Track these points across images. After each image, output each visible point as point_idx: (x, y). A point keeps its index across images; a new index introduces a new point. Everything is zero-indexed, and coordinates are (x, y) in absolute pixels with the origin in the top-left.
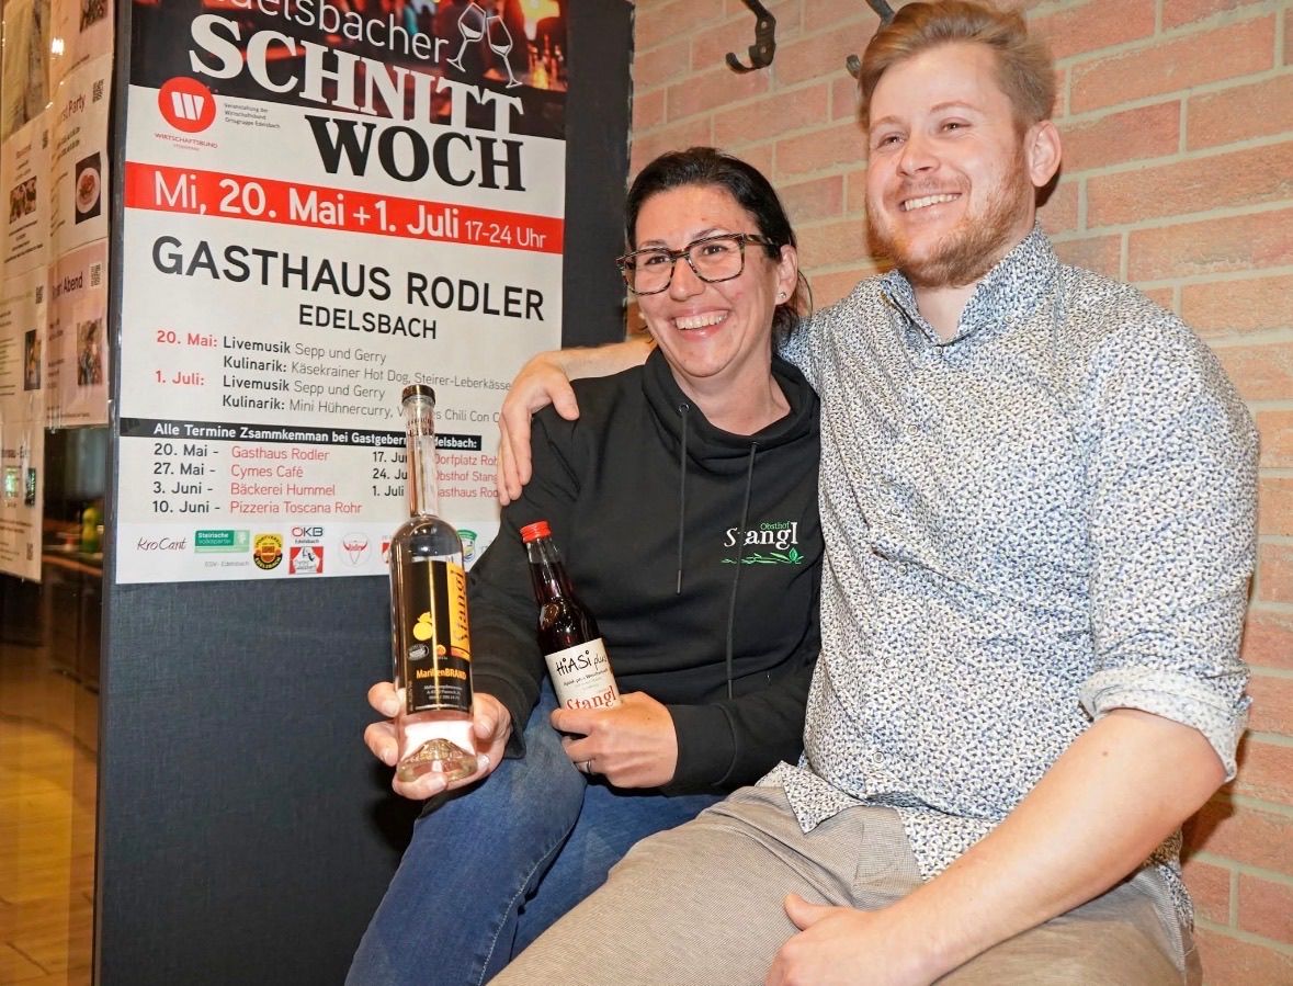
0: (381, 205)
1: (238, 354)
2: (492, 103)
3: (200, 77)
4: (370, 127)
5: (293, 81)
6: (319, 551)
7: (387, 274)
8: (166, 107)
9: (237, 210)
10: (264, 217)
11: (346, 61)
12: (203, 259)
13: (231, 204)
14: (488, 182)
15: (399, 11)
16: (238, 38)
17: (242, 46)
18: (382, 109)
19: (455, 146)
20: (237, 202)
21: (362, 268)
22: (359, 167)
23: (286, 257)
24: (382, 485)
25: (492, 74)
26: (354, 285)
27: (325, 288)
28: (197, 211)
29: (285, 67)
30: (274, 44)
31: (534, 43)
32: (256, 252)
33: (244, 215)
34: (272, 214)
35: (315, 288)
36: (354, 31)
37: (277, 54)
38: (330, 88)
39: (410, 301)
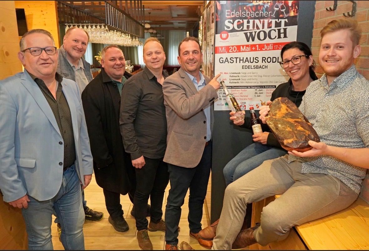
0: (257, 46)
1: (232, 75)
2: (281, 22)
3: (226, 31)
4: (255, 32)
5: (242, 27)
6: (245, 106)
7: (258, 58)
8: (221, 37)
9: (232, 51)
10: (236, 52)
11: (251, 21)
12: (227, 60)
13: (231, 50)
14: (279, 37)
15: (262, 9)
16: (232, 22)
17: (233, 24)
18: (258, 28)
19: (273, 32)
20: (232, 50)
21: (253, 58)
22: (253, 40)
23: (240, 58)
24: (256, 95)
25: (281, 16)
26: (252, 61)
27: (247, 62)
28: (226, 53)
29: (240, 25)
30: (238, 22)
31: (291, 7)
32: (235, 58)
33: (233, 52)
34: (238, 51)
35: (245, 62)
36: (253, 15)
37: (239, 23)
38: (248, 27)
39: (262, 62)
